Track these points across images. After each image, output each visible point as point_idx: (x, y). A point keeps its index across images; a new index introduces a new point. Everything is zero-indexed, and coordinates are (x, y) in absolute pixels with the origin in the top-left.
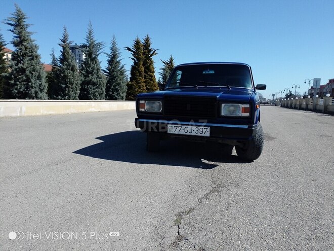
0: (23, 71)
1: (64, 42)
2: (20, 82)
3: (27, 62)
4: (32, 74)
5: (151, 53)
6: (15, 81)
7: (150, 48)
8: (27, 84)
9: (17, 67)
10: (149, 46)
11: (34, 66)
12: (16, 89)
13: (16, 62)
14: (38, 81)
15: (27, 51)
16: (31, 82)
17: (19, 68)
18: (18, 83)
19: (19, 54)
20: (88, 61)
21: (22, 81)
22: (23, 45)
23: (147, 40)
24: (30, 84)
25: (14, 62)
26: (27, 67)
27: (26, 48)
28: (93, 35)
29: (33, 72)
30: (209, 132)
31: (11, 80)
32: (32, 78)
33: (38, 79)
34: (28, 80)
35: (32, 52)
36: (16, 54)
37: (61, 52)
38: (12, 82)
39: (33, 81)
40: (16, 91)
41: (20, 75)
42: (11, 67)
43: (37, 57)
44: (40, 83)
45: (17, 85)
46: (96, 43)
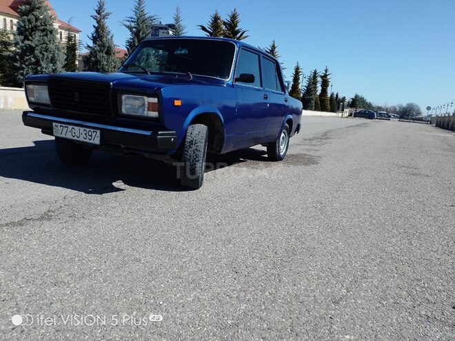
0: (31, 50)
1: (99, 13)
2: (27, 66)
3: (37, 38)
4: (43, 55)
5: (238, 35)
6: (21, 64)
7: (237, 29)
8: (36, 68)
9: (23, 45)
10: (236, 27)
11: (47, 44)
12: (22, 74)
13: (22, 37)
14: (51, 65)
15: (39, 24)
16: (40, 65)
17: (25, 46)
18: (24, 66)
19: (27, 27)
20: (134, 42)
21: (31, 64)
22: (33, 14)
23: (234, 17)
24: (39, 68)
25: (20, 38)
26: (37, 46)
27: (37, 19)
28: (144, 5)
29: (45, 53)
30: (99, 139)
31: (16, 62)
32: (42, 61)
33: (51, 63)
34: (37, 63)
35: (46, 25)
36: (23, 27)
37: (94, 26)
38: (18, 64)
39: (44, 65)
40: (22, 77)
41: (28, 56)
42: (16, 44)
43: (51, 32)
44: (54, 67)
45: (23, 69)
46: (147, 16)
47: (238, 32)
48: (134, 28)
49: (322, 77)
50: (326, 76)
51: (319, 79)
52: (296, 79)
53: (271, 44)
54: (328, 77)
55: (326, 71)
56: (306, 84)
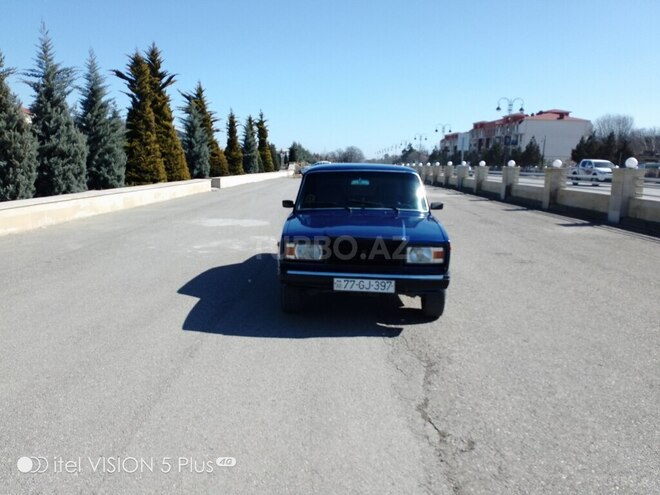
5: (164, 80)
7: (161, 71)
10: (159, 67)
20: (44, 106)
23: (153, 54)
28: (51, 51)
30: (394, 288)
46: (59, 68)
47: (162, 76)
48: (43, 86)
49: (257, 125)
50: (261, 123)
51: (255, 128)
52: (232, 131)
53: (196, 86)
54: (265, 124)
55: (261, 116)
56: (244, 138)
